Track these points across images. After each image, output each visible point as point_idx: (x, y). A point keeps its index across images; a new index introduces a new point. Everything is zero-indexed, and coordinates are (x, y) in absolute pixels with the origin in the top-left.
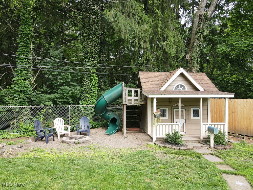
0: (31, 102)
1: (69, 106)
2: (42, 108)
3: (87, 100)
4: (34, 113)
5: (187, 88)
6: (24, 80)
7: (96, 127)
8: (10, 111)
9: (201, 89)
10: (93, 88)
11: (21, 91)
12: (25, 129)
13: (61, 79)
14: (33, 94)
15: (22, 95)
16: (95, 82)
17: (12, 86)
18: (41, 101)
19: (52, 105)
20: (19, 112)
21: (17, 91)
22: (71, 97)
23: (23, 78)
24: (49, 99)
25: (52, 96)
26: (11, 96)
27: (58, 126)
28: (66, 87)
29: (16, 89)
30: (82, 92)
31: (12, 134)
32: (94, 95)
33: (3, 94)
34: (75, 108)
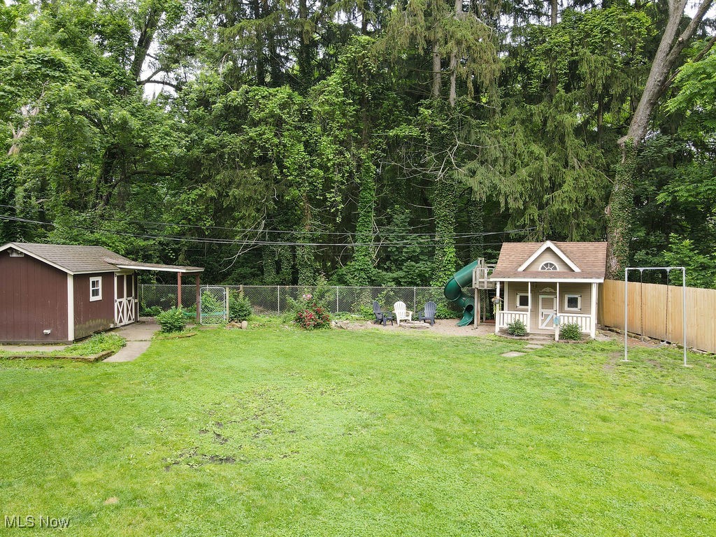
0: (372, 282)
1: (415, 288)
2: (383, 290)
3: (440, 280)
4: (375, 294)
5: (559, 268)
6: (365, 255)
7: (450, 318)
8: (352, 293)
9: (577, 270)
10: (448, 264)
11: (361, 269)
12: (366, 312)
13: (406, 253)
14: (374, 273)
15: (363, 274)
16: (450, 256)
17: (353, 263)
18: (384, 280)
19: (394, 287)
20: (359, 293)
21: (358, 269)
22: (419, 276)
23: (364, 253)
24: (392, 278)
25: (395, 275)
26: (352, 275)
27: (399, 311)
28: (413, 263)
29: (357, 267)
30: (433, 269)
31: (353, 316)
32: (450, 273)
33: (344, 273)
34: (425, 290)
